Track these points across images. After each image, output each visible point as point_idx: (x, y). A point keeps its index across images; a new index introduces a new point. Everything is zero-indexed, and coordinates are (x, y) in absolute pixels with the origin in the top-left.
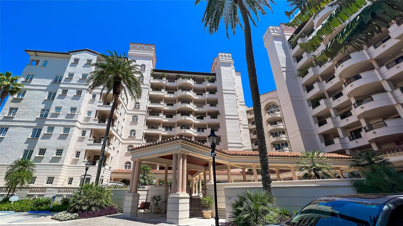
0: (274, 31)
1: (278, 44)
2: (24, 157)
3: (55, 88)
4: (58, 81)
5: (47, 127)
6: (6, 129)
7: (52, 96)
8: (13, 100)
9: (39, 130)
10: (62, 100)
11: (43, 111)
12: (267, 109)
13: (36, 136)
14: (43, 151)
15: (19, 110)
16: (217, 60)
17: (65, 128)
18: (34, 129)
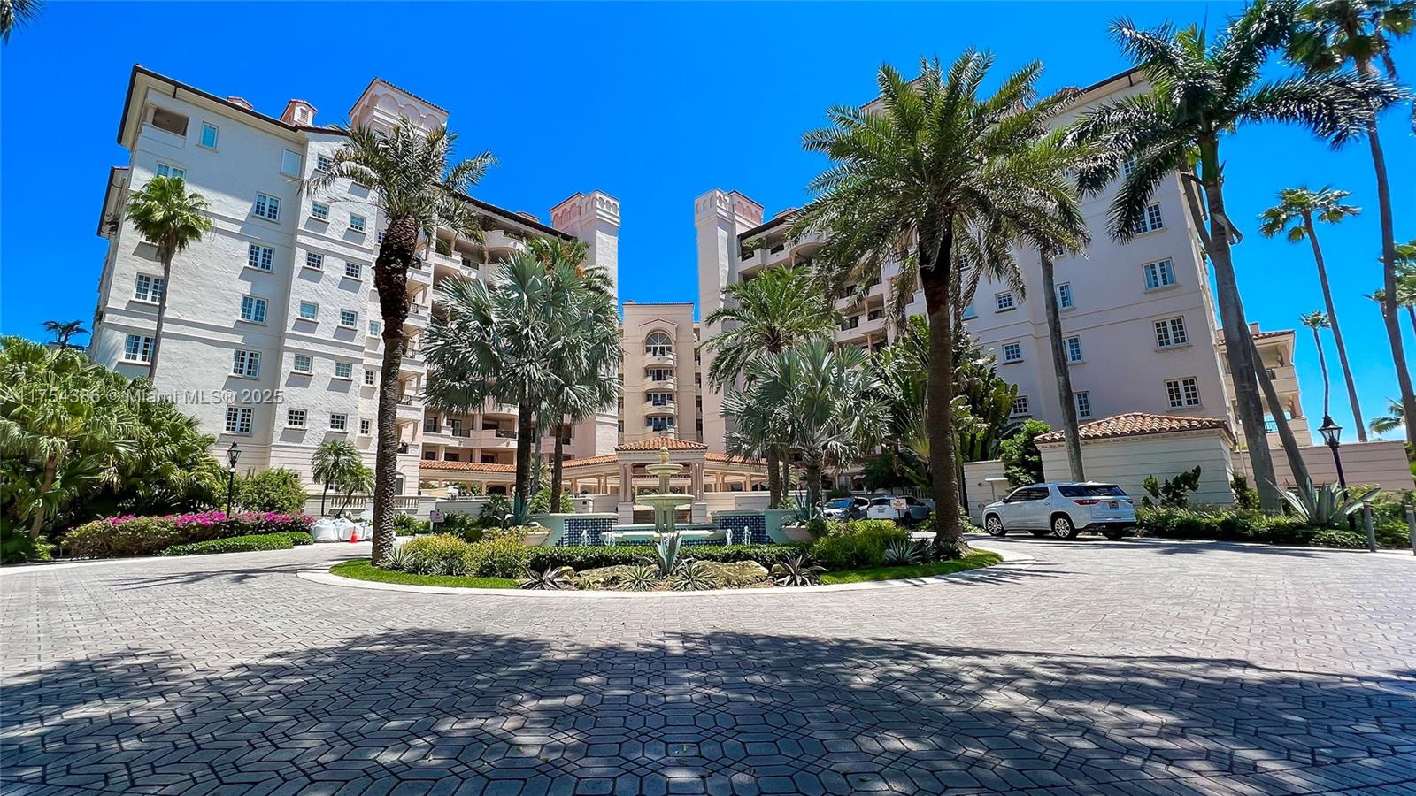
0: (721, 202)
1: (723, 234)
2: (231, 425)
3: (268, 235)
4: (266, 212)
5: (293, 355)
6: (147, 340)
7: (260, 258)
8: (140, 251)
9: (251, 355)
10: (314, 284)
11: (247, 301)
12: (648, 341)
13: (249, 373)
14: (297, 416)
15: (171, 286)
16: (585, 201)
17: (338, 364)
18: (238, 353)
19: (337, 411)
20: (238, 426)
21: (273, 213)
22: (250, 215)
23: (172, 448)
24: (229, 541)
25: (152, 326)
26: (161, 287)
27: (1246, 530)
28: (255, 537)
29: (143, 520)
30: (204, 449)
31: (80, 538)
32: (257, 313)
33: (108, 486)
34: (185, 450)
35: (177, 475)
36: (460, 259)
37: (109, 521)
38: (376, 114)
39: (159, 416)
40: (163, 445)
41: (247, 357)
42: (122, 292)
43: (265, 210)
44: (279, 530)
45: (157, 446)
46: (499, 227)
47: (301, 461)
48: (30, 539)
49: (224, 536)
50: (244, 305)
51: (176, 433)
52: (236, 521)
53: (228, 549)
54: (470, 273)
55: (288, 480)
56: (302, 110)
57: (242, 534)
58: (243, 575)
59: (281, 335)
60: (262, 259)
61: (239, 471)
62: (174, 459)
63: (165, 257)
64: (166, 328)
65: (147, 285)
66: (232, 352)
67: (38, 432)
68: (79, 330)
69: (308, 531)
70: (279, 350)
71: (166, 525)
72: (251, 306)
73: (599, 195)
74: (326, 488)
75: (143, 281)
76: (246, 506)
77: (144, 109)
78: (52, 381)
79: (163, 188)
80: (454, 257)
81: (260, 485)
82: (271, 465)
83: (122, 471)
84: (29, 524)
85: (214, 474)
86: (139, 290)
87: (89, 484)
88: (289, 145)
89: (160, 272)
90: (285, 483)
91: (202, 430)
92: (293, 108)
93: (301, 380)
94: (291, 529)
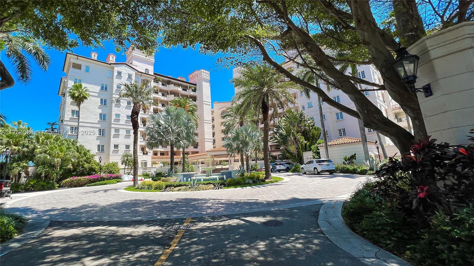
2: (99, 150)
3: (105, 95)
4: (104, 89)
5: (114, 129)
6: (75, 128)
7: (103, 102)
8: (72, 104)
9: (103, 130)
10: (119, 108)
11: (101, 115)
12: (222, 114)
13: (103, 135)
14: (116, 146)
15: (81, 112)
16: (198, 73)
17: (127, 131)
18: (99, 129)
19: (127, 144)
20: (101, 150)
21: (106, 89)
22: (100, 90)
23: (84, 158)
24: (101, 182)
25: (76, 124)
26: (78, 113)
27: (357, 171)
28: (107, 181)
29: (80, 178)
30: (92, 158)
31: (65, 183)
32: (103, 118)
33: (70, 169)
34: (88, 159)
35: (86, 165)
36: (161, 94)
37: (72, 178)
38: (133, 54)
39: (81, 150)
40: (82, 158)
41: (102, 131)
42: (68, 115)
43: (104, 88)
44: (113, 179)
45: (81, 158)
46: (173, 83)
47: (118, 159)
48: (53, 184)
49: (99, 181)
50: (100, 116)
51: (85, 154)
52: (102, 177)
53: (101, 185)
54: (164, 98)
55: (115, 165)
56: (112, 57)
57: (104, 180)
58: (106, 191)
59: (110, 124)
60: (104, 102)
61: (102, 164)
62: (85, 161)
63: (79, 105)
64: (80, 124)
65: (74, 113)
66: (98, 129)
67: (54, 157)
68: (56, 124)
69: (121, 179)
70: (110, 128)
71: (85, 179)
72: (102, 116)
73: (203, 70)
74: (125, 166)
75: (73, 112)
76: (104, 172)
77: (70, 63)
78: (55, 144)
79: (77, 87)
80: (159, 94)
81: (108, 167)
82: (110, 161)
83: (73, 165)
84: (53, 180)
85: (96, 164)
86: (72, 114)
87: (65, 169)
88: (109, 69)
89: (78, 109)
90: (114, 166)
91: (92, 153)
92: (110, 56)
93: (117, 136)
94: (116, 178)
